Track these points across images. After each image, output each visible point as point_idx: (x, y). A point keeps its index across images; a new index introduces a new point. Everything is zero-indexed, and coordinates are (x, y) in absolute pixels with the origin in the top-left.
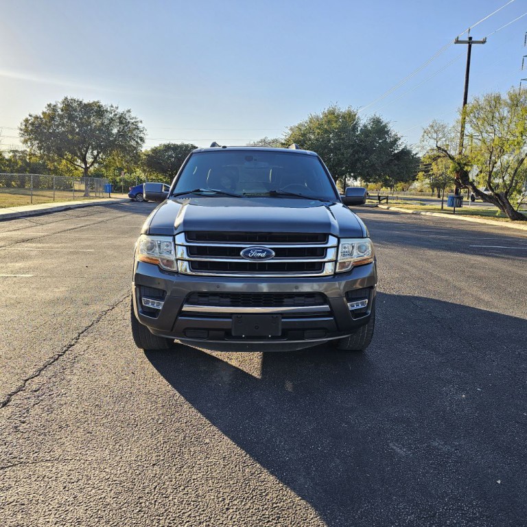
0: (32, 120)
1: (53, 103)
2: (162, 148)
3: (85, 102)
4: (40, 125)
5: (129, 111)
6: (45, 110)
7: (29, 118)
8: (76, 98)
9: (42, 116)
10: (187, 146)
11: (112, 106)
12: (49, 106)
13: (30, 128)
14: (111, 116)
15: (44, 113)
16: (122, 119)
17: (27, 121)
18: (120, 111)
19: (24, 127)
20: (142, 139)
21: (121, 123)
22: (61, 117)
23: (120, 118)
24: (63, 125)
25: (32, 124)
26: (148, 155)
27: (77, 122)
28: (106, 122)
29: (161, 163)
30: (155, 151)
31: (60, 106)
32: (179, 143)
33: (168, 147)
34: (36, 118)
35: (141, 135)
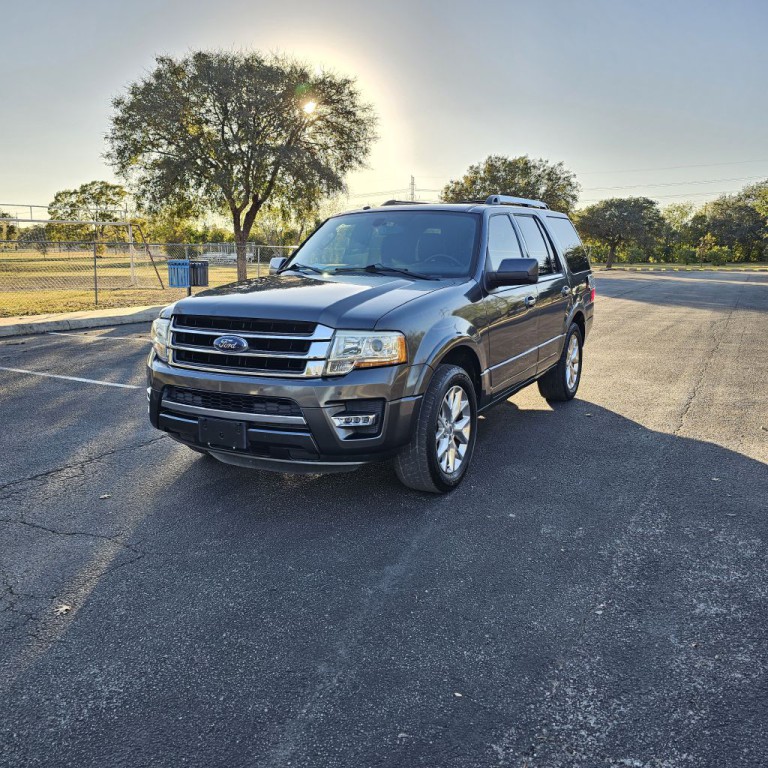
0: (453, 186)
1: (476, 165)
2: (602, 206)
3: (511, 159)
4: (460, 191)
5: (561, 164)
6: (467, 174)
7: (451, 185)
8: (500, 155)
9: (463, 181)
10: (636, 201)
11: (541, 161)
12: (471, 168)
13: (451, 195)
14: (539, 172)
15: (466, 178)
16: (551, 176)
17: (448, 188)
18: (550, 164)
19: (444, 195)
20: (574, 198)
21: (549, 179)
22: (483, 180)
23: (549, 174)
24: (484, 189)
25: (453, 191)
26: (583, 217)
27: (498, 184)
28: (533, 180)
29: (598, 226)
30: (591, 211)
31: (483, 167)
32: (625, 197)
33: (609, 205)
34: (457, 183)
35: (575, 193)
